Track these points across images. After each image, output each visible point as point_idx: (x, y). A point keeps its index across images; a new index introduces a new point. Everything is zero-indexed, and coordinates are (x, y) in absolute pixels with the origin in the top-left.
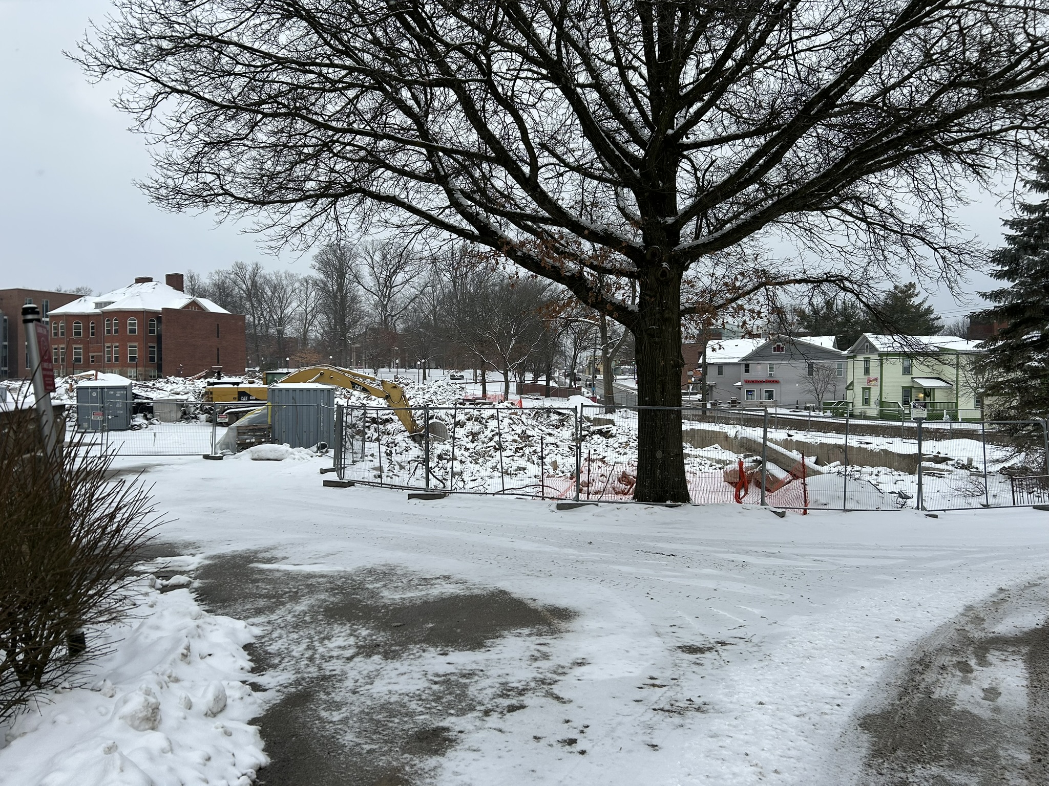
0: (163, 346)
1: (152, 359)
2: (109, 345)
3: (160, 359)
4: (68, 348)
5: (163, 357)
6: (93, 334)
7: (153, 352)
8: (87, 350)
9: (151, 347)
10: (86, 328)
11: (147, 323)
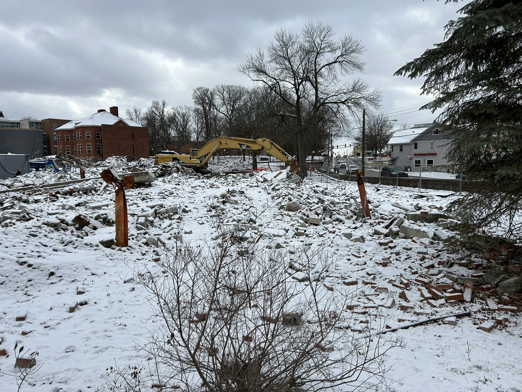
0: (103, 145)
1: (99, 152)
2: (78, 144)
4: (64, 147)
5: (103, 150)
6: (74, 139)
7: (99, 148)
8: (72, 148)
9: (98, 145)
10: (71, 137)
11: (95, 133)
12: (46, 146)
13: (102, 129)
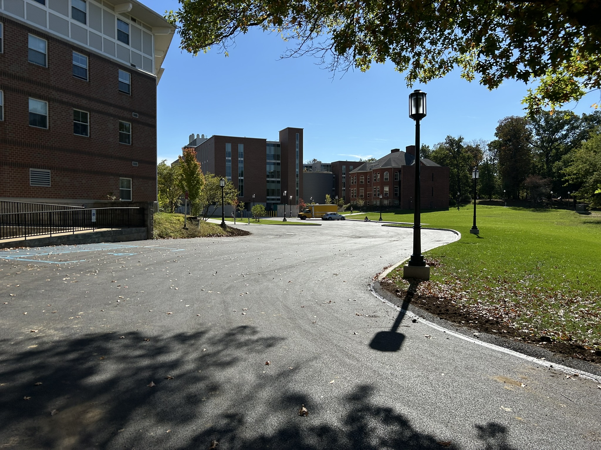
0: (402, 187)
1: (396, 194)
2: (375, 187)
3: (400, 194)
4: (358, 191)
5: (402, 193)
6: (369, 182)
7: (396, 191)
8: (365, 191)
9: (395, 188)
10: (366, 179)
11: (394, 174)
12: (334, 189)
13: (402, 171)
